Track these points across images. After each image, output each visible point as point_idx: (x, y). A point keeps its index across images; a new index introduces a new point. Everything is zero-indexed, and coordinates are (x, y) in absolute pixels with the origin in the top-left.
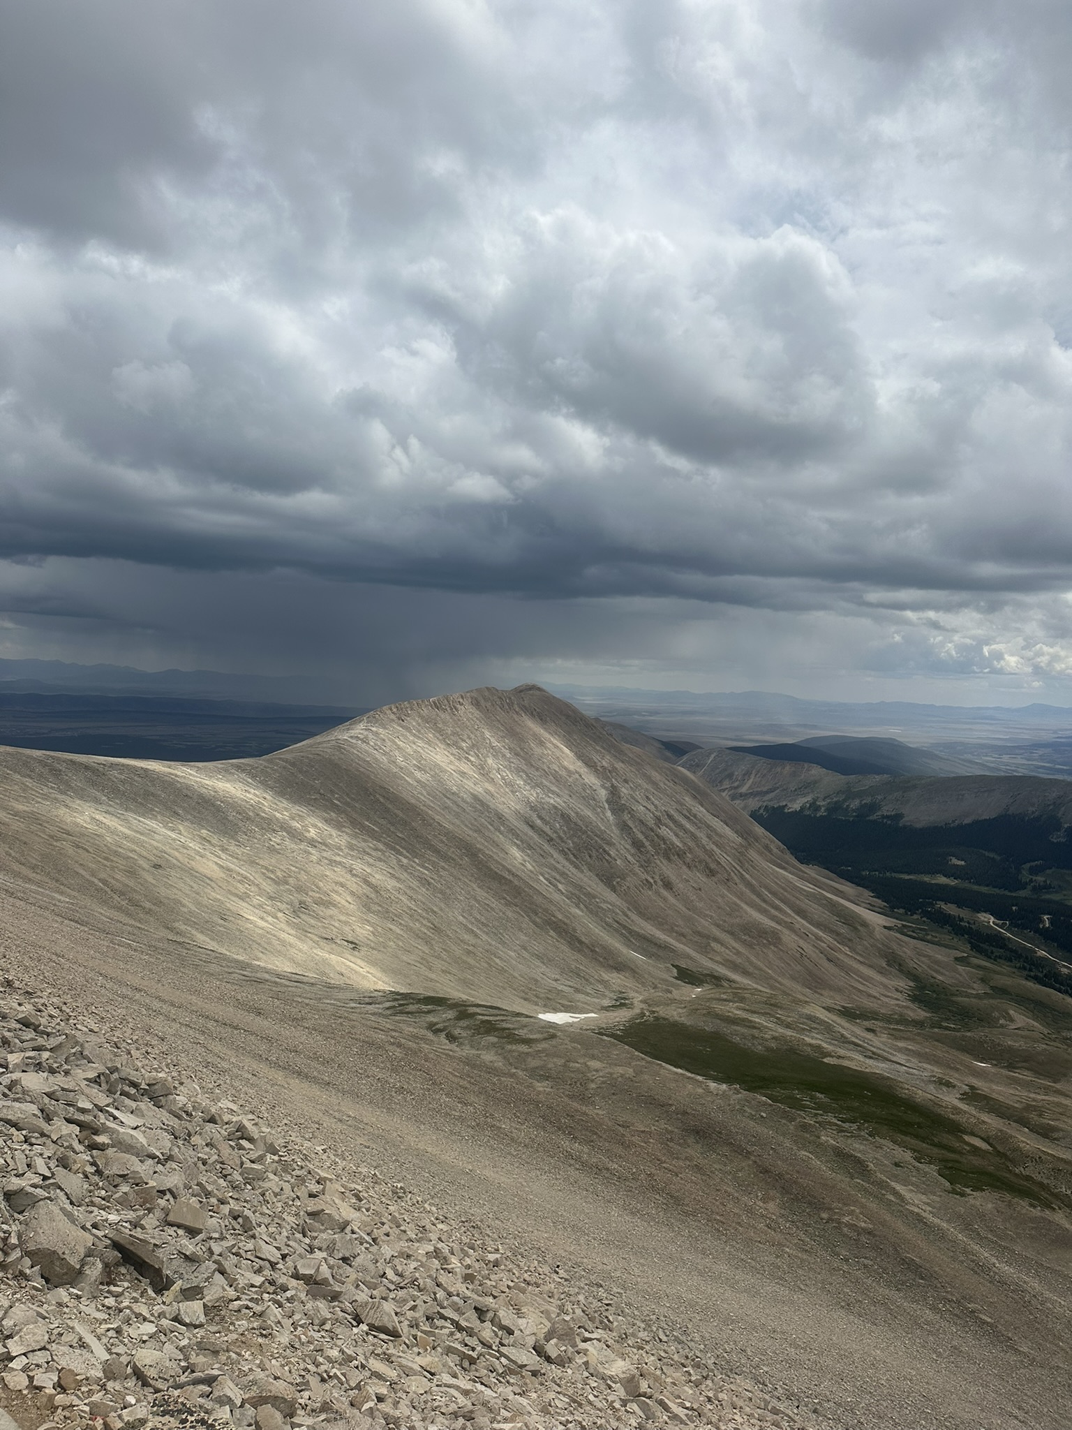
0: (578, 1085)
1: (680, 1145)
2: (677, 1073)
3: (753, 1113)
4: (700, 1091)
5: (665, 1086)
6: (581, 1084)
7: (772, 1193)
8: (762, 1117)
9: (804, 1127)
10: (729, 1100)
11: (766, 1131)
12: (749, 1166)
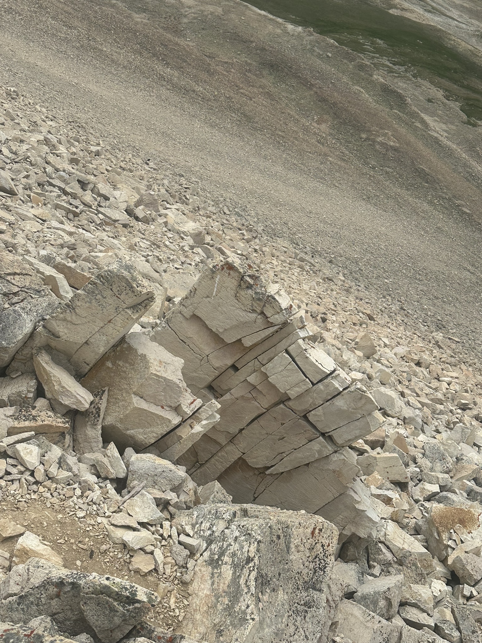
0: (172, 18)
1: (256, 75)
2: (260, 15)
3: (321, 53)
4: (279, 31)
5: (249, 25)
6: (175, 18)
7: (325, 117)
8: (328, 56)
9: (361, 67)
10: (302, 41)
11: (329, 68)
12: (310, 95)
